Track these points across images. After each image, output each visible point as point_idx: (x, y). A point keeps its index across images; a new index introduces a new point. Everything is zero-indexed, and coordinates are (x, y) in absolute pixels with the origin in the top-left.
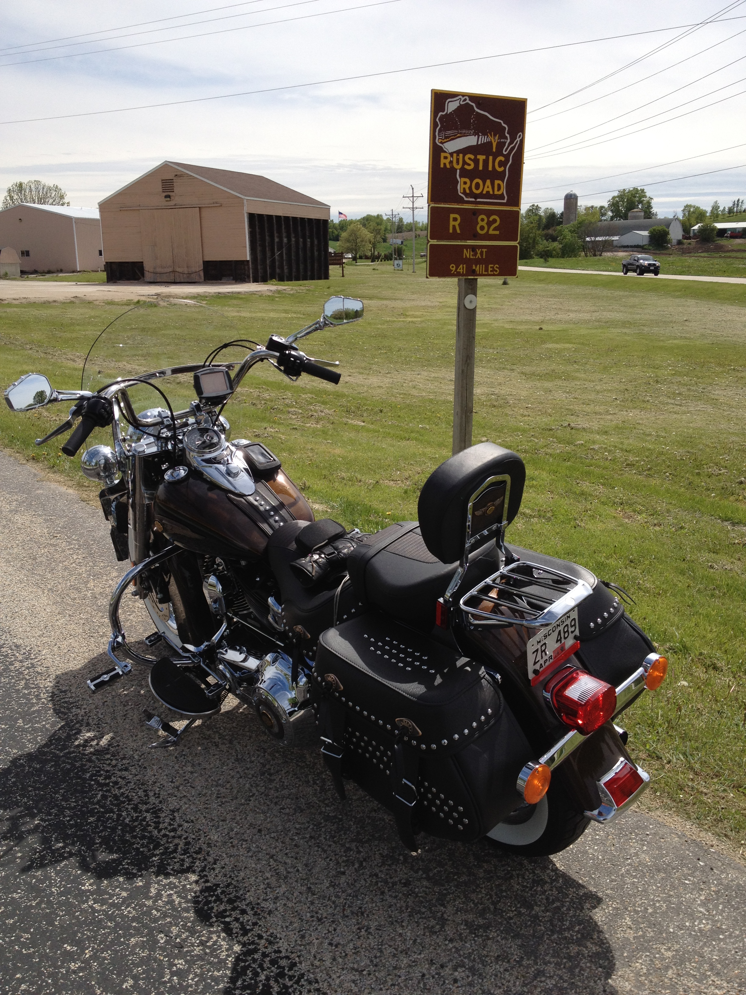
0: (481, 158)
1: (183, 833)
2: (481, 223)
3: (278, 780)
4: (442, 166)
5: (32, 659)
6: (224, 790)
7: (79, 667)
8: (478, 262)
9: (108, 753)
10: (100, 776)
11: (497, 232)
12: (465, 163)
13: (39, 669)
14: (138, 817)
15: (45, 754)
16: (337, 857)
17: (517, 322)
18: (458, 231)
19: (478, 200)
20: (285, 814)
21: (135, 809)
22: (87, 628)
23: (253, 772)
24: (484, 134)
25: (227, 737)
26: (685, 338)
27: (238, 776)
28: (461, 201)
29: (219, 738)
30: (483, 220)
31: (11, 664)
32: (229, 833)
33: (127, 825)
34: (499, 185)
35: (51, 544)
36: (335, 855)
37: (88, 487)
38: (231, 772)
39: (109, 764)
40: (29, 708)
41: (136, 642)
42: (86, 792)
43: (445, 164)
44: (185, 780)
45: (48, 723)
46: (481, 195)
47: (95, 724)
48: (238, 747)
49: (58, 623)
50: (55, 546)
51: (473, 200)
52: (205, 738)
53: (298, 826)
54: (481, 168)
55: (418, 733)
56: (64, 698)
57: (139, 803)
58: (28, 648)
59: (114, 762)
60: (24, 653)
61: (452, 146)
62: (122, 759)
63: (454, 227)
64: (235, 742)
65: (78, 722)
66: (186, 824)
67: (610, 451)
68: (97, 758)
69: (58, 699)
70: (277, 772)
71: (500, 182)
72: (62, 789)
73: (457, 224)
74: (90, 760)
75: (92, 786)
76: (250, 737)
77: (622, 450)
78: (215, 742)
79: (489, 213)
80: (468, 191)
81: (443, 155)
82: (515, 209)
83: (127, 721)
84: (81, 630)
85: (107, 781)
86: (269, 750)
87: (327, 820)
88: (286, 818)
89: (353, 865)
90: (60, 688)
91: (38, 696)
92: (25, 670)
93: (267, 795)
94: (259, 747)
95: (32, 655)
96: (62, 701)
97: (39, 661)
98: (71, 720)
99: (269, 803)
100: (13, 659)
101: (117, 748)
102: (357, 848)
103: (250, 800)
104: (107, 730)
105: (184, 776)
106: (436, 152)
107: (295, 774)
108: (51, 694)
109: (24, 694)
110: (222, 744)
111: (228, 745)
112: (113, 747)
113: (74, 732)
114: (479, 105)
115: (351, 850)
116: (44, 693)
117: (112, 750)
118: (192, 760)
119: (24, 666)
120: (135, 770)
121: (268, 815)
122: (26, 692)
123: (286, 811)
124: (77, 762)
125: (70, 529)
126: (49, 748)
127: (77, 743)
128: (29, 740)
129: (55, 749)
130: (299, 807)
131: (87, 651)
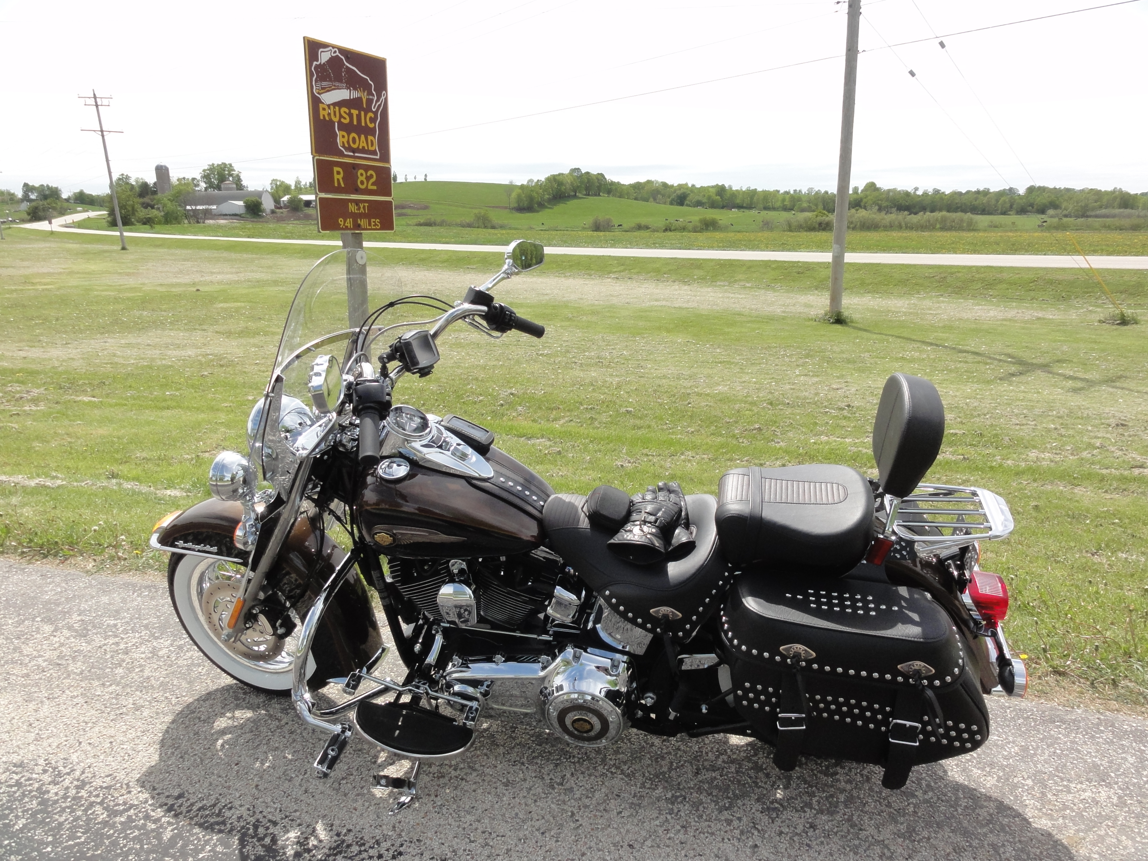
0: (355, 112)
2: (361, 178)
3: (574, 785)
4: (322, 118)
5: (68, 774)
8: (362, 216)
9: (349, 846)
11: (375, 188)
12: (341, 116)
13: (98, 782)
16: (730, 833)
17: (168, 285)
18: (342, 185)
19: (356, 155)
20: (629, 816)
22: (98, 706)
23: (540, 790)
24: (355, 89)
28: (341, 154)
30: (362, 175)
31: (42, 791)
34: (372, 141)
36: (726, 832)
38: (517, 800)
40: (159, 838)
41: (198, 700)
43: (324, 116)
44: (483, 832)
45: (215, 845)
46: (358, 150)
48: (489, 771)
49: (41, 714)
51: (352, 154)
54: (355, 123)
55: (930, 671)
56: (192, 805)
58: (41, 762)
60: (45, 771)
61: (330, 97)
62: (378, 843)
63: (338, 180)
65: (256, 827)
69: (184, 809)
70: (563, 778)
71: (372, 138)
73: (340, 177)
79: (367, 168)
80: (346, 145)
81: (321, 106)
82: (386, 165)
84: (93, 712)
86: (524, 760)
87: (673, 803)
88: (636, 821)
89: (753, 834)
90: (167, 794)
91: (147, 817)
92: (78, 793)
93: (586, 807)
94: (509, 761)
95: (61, 768)
96: (195, 808)
97: (83, 773)
98: (243, 827)
99: (600, 814)
100: (36, 785)
101: (352, 834)
102: (733, 816)
103: (577, 821)
104: (307, 819)
105: (476, 829)
106: (315, 102)
107: (583, 773)
108: (166, 807)
109: (122, 823)
110: (466, 774)
111: (475, 774)
112: (345, 835)
113: (268, 840)
114: (348, 59)
115: (732, 821)
116: (153, 811)
117: (349, 839)
118: (458, 807)
119: (67, 788)
120: (411, 850)
121: (615, 826)
122: (122, 819)
123: (626, 813)
127: (290, 852)
130: (633, 803)
131: (139, 734)
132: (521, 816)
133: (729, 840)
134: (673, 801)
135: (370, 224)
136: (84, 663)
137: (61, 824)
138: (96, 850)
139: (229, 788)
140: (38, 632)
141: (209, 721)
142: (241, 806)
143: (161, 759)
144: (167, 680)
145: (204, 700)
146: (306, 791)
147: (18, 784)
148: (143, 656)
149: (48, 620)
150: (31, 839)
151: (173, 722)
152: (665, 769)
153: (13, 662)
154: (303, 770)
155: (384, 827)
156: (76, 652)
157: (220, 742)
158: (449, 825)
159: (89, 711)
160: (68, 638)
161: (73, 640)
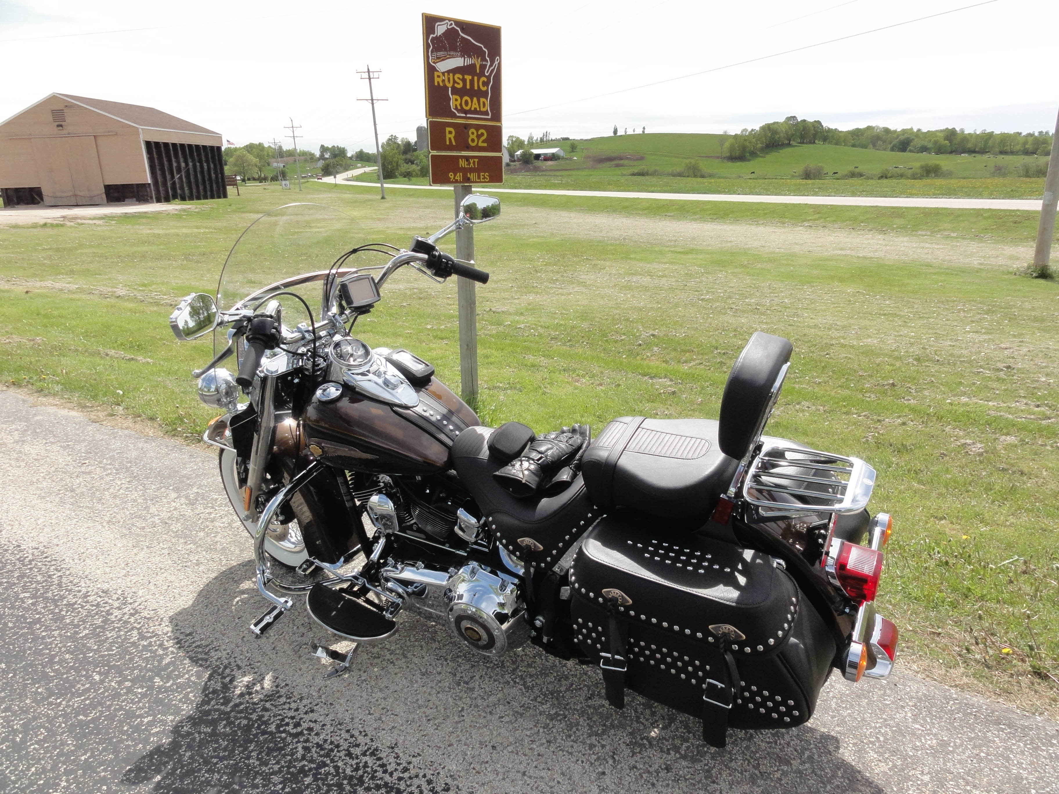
0: (468, 78)
1: (418, 771)
2: (472, 137)
3: (477, 686)
4: (436, 84)
5: (131, 604)
6: (430, 711)
7: (190, 603)
8: (472, 170)
9: (280, 697)
10: (287, 724)
11: (485, 145)
12: (455, 82)
13: (145, 614)
14: (357, 764)
15: (208, 713)
16: (587, 757)
18: (454, 143)
19: (468, 115)
20: (507, 722)
21: (349, 755)
22: (175, 558)
23: (447, 684)
24: (469, 56)
27: (434, 691)
28: (454, 116)
29: (391, 654)
30: (473, 133)
31: (109, 613)
32: (464, 759)
33: (351, 777)
34: (484, 103)
35: (83, 472)
36: (584, 755)
37: (92, 407)
38: (425, 689)
39: (290, 709)
40: (160, 662)
41: (239, 565)
42: (282, 749)
43: (438, 82)
44: (383, 709)
45: (192, 675)
46: (470, 112)
48: (416, 660)
49: (138, 558)
50: (89, 473)
51: (464, 115)
52: (375, 657)
53: (528, 733)
54: (468, 87)
55: (741, 637)
56: (194, 642)
57: (350, 746)
58: (119, 592)
59: (294, 706)
60: (118, 599)
61: (444, 66)
62: (301, 699)
63: (450, 139)
64: (409, 655)
65: (226, 667)
66: (414, 759)
67: (533, 329)
68: (272, 704)
69: (187, 644)
70: (472, 678)
71: (484, 100)
72: (252, 751)
73: (452, 136)
74: (265, 709)
75: (284, 739)
76: (421, 647)
77: (541, 326)
78: (388, 660)
79: (478, 127)
80: (459, 108)
81: (436, 74)
82: (498, 124)
83: (279, 654)
84: (170, 562)
85: (299, 729)
86: (449, 657)
87: (552, 720)
88: (511, 727)
89: (607, 762)
90: (182, 631)
91: (161, 645)
92: (129, 618)
93: (477, 706)
94: (436, 655)
95: (129, 599)
96: (194, 645)
97: (140, 605)
98: (217, 666)
99: (485, 715)
100: (108, 608)
101: (287, 688)
102: (599, 742)
103: (463, 716)
104: (263, 669)
105: (380, 705)
106: (430, 71)
107: (490, 677)
108: (176, 640)
109: (144, 646)
110: (397, 659)
111: (404, 660)
112: (282, 688)
113: (228, 679)
114: (463, 30)
115: (595, 746)
116: (167, 641)
117: (283, 691)
118: (376, 684)
119: (125, 614)
120: (322, 709)
121: (491, 727)
122: (145, 643)
123: (507, 719)
124: (251, 714)
125: (96, 454)
126: (209, 705)
127: (238, 692)
128: (180, 701)
129: (217, 704)
130: (517, 712)
131: (189, 583)
132: (420, 702)
133: (583, 762)
134: (552, 718)
135: (479, 178)
136: (182, 524)
137: (107, 638)
138: (117, 662)
139: (224, 635)
140: (166, 498)
141: (238, 582)
142: (225, 650)
143: (193, 605)
144: (228, 546)
145: (243, 566)
146: (274, 649)
147: (98, 605)
148: (222, 525)
149: (177, 490)
150: (84, 645)
151: (216, 578)
152: (563, 689)
153: (140, 517)
154: (280, 632)
155: (313, 688)
156: (181, 515)
157: (238, 599)
158: (361, 697)
159: (167, 561)
160: (182, 505)
161: (184, 506)
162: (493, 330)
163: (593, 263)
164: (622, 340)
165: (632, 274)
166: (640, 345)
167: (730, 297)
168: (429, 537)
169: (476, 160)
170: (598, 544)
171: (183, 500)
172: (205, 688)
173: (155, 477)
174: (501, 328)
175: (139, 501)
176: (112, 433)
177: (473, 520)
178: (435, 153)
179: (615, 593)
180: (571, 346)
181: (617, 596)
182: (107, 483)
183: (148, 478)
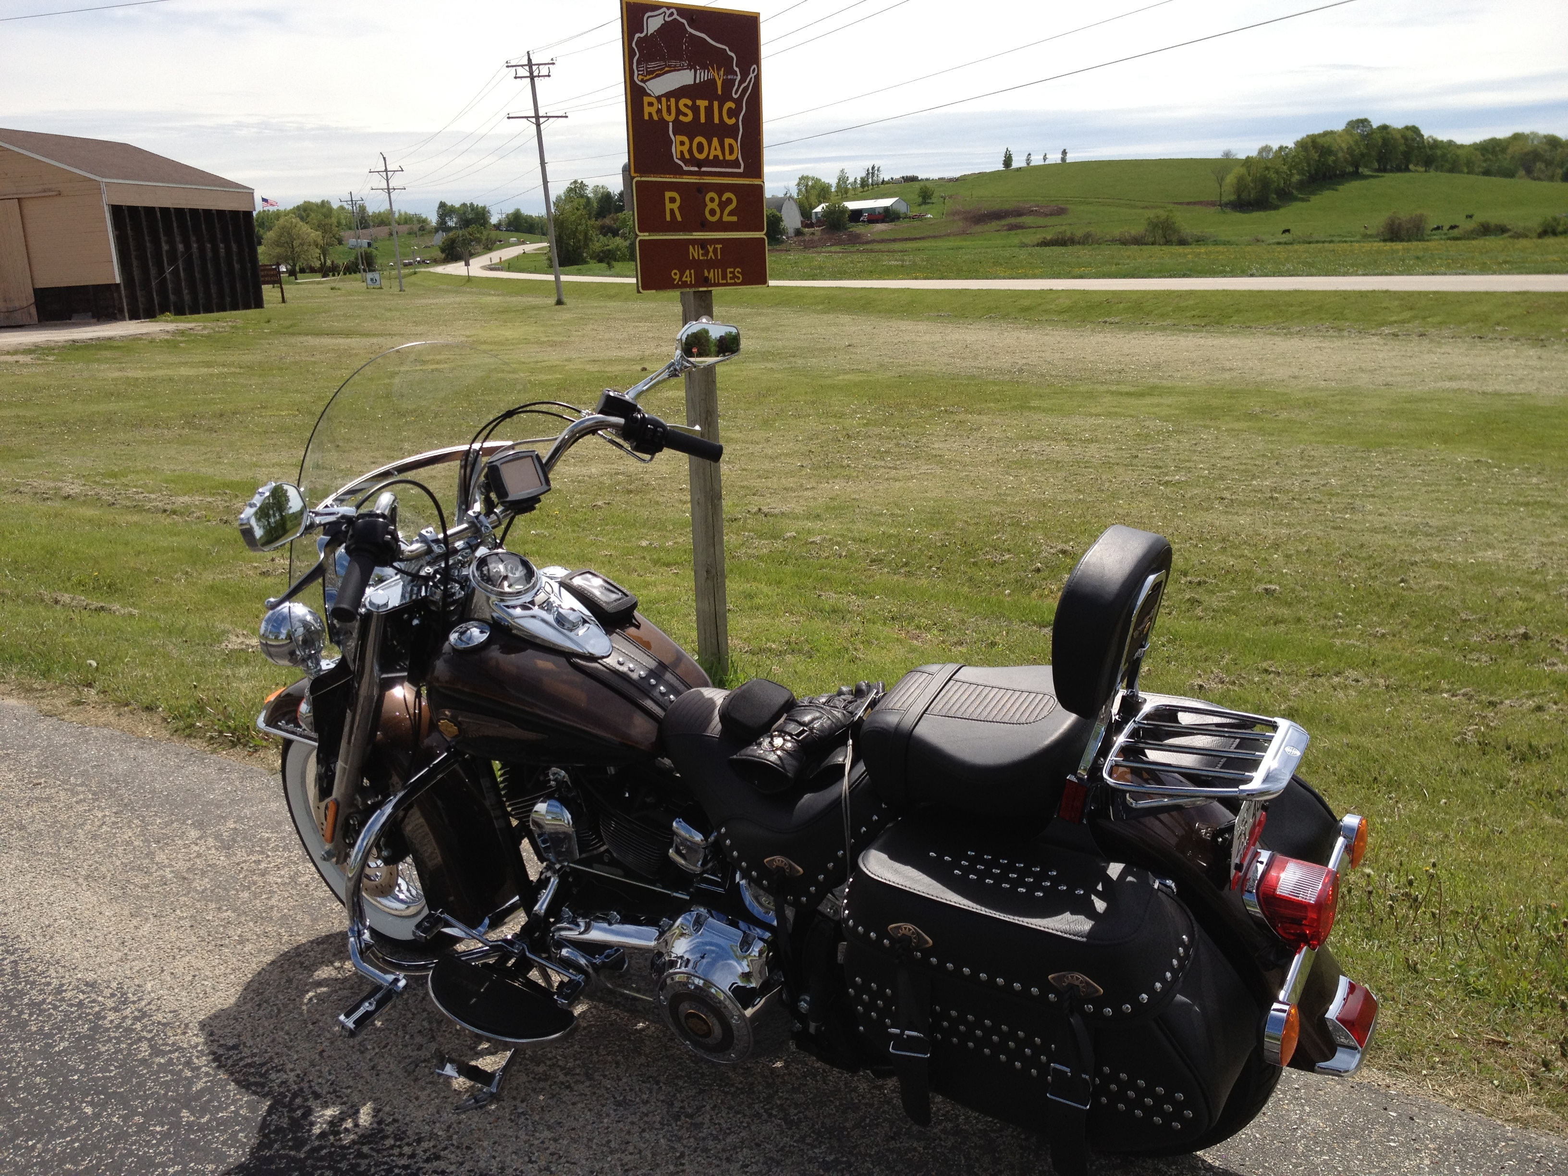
0: (702, 104)
2: (710, 205)
3: (707, 1121)
4: (646, 117)
5: (134, 1002)
6: (629, 1157)
7: (232, 1000)
8: (711, 264)
9: (386, 1137)
11: (734, 219)
12: (679, 112)
13: (159, 1017)
15: (270, 1160)
17: (604, 361)
18: (679, 219)
19: (704, 169)
22: (203, 933)
23: (658, 1118)
24: (704, 67)
25: (578, 1071)
26: (860, 371)
27: (636, 1129)
28: (677, 170)
29: (566, 1075)
30: (712, 200)
31: (99, 1016)
34: (731, 146)
35: (36, 798)
37: (43, 690)
38: (621, 1125)
39: (401, 1155)
40: (188, 1087)
41: (312, 942)
43: (650, 114)
44: (552, 1154)
45: (241, 1107)
46: (707, 162)
47: (329, 1093)
48: (607, 1083)
49: (141, 932)
50: (48, 799)
51: (696, 169)
52: (540, 1080)
54: (703, 120)
55: (1098, 991)
56: (241, 1059)
58: (114, 985)
59: (407, 1150)
60: (113, 995)
61: (659, 86)
62: (419, 1141)
63: (672, 211)
64: (597, 1076)
65: (295, 1095)
68: (372, 1149)
69: (230, 1062)
70: (699, 1109)
71: (731, 141)
73: (675, 206)
74: (360, 1155)
76: (617, 1063)
78: (562, 1083)
80: (687, 156)
81: (646, 100)
82: (756, 182)
83: (382, 1076)
84: (194, 939)
86: (662, 1078)
90: (222, 1042)
91: (188, 1063)
92: (133, 1024)
93: (706, 1150)
95: (130, 995)
96: (241, 1064)
97: (149, 1004)
98: (280, 1094)
99: (718, 1163)
100: (97, 1009)
101: (396, 1125)
103: (683, 1165)
104: (356, 1098)
105: (548, 1148)
107: (730, 1108)
108: (212, 1056)
109: (159, 1065)
110: (576, 1082)
111: (587, 1083)
112: (387, 1125)
113: (299, 1113)
114: (691, 21)
116: (198, 1057)
117: (390, 1130)
118: (541, 1119)
119: (126, 1017)
120: (453, 1156)
122: (162, 1061)
124: (339, 1162)
125: (57, 768)
126: (270, 1149)
127: (316, 1130)
128: (224, 1143)
129: (283, 1148)
130: (772, 1158)
131: (228, 971)
132: (613, 1145)
136: (211, 880)
137: (100, 1054)
138: (120, 1088)
139: (289, 1048)
140: (181, 838)
141: (311, 969)
142: (292, 1070)
143: (237, 1005)
144: (291, 913)
145: (318, 944)
146: (373, 1068)
147: (80, 1004)
148: (279, 880)
149: (199, 825)
150: (63, 1064)
151: (273, 962)
152: (849, 1124)
153: (140, 869)
154: (383, 1044)
155: (438, 1125)
156: (210, 866)
157: (311, 994)
158: (517, 1137)
159: (189, 937)
160: (209, 849)
161: (213, 851)
162: (764, 547)
163: (957, 418)
164: (1004, 562)
165: (1032, 437)
166: (1038, 570)
167: (1222, 478)
168: (628, 874)
169: (719, 246)
170: (884, 857)
171: (211, 842)
172: (264, 1125)
173: (161, 805)
174: (778, 544)
175: (136, 843)
176: (81, 733)
177: (698, 837)
178: (645, 236)
179: (907, 928)
180: (909, 574)
181: (909, 934)
182: (78, 816)
183: (148, 807)
